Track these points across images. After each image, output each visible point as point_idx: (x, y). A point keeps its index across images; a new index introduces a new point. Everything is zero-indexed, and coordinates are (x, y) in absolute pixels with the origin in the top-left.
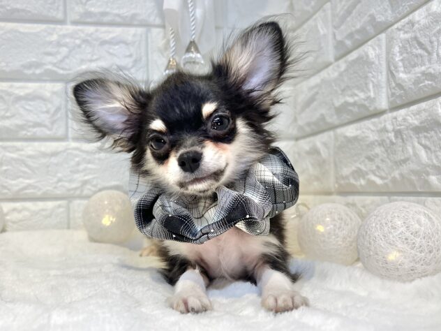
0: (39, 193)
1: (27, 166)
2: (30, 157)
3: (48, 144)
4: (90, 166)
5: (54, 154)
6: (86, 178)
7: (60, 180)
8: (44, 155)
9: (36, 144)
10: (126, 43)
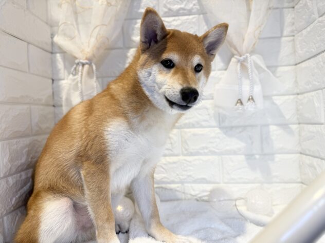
0: (169, 181)
1: (163, 168)
2: (165, 164)
3: (172, 157)
4: (191, 168)
5: (174, 163)
6: (189, 174)
7: (178, 175)
8: (170, 163)
9: (167, 158)
10: (207, 109)
